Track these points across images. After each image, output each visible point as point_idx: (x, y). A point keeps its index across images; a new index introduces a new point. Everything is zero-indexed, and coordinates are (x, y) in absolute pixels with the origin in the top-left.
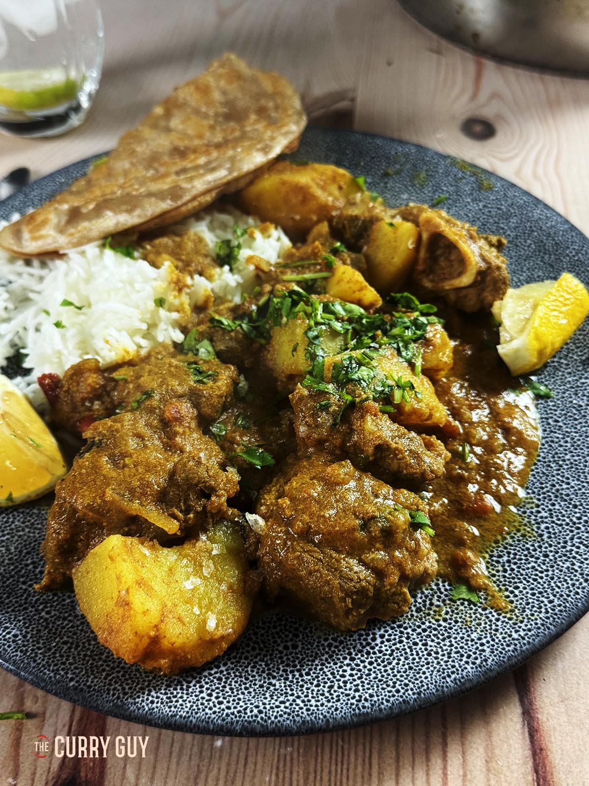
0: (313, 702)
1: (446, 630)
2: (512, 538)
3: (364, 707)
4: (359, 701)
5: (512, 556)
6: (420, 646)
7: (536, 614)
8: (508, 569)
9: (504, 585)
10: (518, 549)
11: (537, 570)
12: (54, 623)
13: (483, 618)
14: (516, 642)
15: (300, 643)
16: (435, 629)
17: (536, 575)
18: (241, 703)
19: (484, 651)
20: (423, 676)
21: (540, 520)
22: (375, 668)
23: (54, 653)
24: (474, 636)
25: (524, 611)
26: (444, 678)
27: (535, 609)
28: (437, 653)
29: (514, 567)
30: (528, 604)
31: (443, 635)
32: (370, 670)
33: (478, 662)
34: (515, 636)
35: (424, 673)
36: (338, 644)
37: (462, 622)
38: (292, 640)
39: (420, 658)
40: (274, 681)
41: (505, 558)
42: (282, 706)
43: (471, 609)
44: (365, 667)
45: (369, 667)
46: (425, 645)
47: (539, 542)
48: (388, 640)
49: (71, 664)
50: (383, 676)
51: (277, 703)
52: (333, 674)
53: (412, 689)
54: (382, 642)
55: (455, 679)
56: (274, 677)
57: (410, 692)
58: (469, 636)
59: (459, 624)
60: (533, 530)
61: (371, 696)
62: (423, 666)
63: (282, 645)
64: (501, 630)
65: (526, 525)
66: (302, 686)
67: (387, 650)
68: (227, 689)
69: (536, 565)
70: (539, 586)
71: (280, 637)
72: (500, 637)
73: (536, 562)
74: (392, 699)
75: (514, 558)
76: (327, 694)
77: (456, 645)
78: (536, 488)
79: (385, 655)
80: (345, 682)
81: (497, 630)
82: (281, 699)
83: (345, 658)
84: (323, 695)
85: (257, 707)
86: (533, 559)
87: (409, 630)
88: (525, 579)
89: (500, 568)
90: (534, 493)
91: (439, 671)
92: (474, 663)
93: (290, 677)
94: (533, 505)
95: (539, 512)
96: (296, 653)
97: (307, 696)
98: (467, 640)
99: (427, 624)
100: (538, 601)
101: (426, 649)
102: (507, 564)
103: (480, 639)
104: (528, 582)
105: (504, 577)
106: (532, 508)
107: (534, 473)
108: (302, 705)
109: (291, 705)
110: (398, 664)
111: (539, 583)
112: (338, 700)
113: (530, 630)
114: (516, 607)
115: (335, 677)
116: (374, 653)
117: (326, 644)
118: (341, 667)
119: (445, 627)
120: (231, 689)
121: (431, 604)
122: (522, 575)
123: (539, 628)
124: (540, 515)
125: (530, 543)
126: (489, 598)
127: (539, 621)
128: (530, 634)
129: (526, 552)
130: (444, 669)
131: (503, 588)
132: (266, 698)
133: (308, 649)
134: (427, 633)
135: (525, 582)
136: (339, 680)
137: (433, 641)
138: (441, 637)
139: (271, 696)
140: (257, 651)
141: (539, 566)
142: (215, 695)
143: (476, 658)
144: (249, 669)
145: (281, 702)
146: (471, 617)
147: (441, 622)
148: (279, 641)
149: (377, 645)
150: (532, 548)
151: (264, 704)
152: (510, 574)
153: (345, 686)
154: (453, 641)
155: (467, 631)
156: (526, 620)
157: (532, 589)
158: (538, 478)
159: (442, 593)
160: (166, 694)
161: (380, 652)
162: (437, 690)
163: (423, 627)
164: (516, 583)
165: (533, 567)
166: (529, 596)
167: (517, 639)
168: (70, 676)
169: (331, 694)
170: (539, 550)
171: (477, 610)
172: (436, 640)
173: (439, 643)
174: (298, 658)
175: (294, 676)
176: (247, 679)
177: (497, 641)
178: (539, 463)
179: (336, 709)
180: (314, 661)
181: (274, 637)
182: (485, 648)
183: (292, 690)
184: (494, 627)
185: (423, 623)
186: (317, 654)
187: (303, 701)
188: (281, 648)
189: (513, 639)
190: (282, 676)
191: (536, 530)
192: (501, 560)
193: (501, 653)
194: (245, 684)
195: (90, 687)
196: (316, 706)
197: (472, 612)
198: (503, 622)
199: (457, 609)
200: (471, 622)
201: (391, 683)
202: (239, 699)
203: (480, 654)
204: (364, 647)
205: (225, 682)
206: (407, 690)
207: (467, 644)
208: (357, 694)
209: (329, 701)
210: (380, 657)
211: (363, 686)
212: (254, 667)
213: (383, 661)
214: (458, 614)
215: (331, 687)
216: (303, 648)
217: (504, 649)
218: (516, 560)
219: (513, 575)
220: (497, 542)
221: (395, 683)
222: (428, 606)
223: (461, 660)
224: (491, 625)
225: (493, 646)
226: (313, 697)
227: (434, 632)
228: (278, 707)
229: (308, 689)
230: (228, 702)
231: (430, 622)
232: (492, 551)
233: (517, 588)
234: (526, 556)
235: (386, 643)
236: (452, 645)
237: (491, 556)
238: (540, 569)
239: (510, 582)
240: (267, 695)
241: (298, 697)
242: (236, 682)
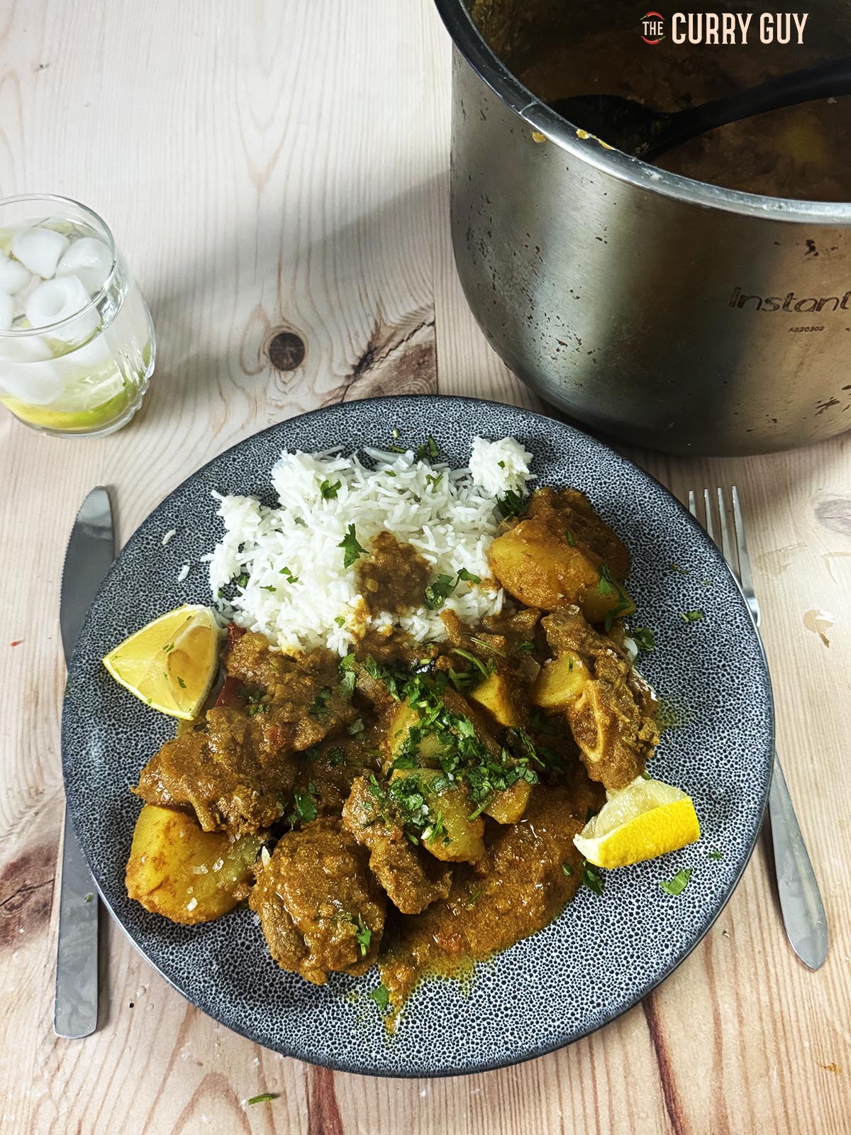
0: (221, 996)
1: (343, 1013)
2: (452, 984)
3: (245, 1023)
4: (246, 1017)
5: (437, 997)
6: (317, 1010)
7: (402, 1051)
8: (425, 1004)
9: (410, 1013)
10: (447, 995)
11: (439, 1021)
12: (125, 823)
13: (372, 1025)
14: (369, 1059)
15: (253, 947)
16: (338, 1007)
17: (435, 1024)
18: (183, 964)
19: (346, 1047)
20: (296, 1032)
21: (483, 986)
22: (278, 1002)
23: (108, 848)
24: (353, 1032)
25: (398, 1043)
26: (305, 1044)
27: (405, 1047)
28: (321, 1024)
29: (430, 1006)
30: (406, 1040)
31: (338, 1014)
32: (273, 1001)
33: (335, 1051)
34: (373, 1054)
35: (299, 1031)
36: (274, 967)
37: (358, 1016)
38: (251, 941)
39: (308, 1019)
40: (214, 962)
41: (432, 995)
42: (203, 984)
43: (373, 1012)
44: (273, 996)
45: (275, 998)
46: (321, 1012)
47: (464, 1002)
48: (304, 990)
49: (112, 862)
50: (275, 1012)
51: (202, 980)
52: (251, 985)
53: (281, 1035)
54: (300, 988)
55: (311, 1051)
56: (217, 960)
57: (278, 1036)
58: (350, 1029)
59: (355, 1016)
60: (470, 990)
61: (256, 1019)
62: (304, 1025)
63: (242, 940)
64: (370, 1043)
65: (470, 982)
66: (226, 979)
67: (297, 996)
68: (184, 947)
69: (443, 1017)
70: (427, 1034)
71: (246, 933)
72: (365, 1047)
73: (445, 1015)
74: (264, 1031)
75: (436, 1000)
76: (234, 997)
77: (337, 1028)
78: (508, 959)
79: (292, 998)
80: (251, 997)
81: (369, 1040)
82: (206, 979)
83: (268, 981)
84: (231, 995)
85: (189, 973)
86: (446, 1012)
87: (323, 994)
88: (426, 1020)
89: (421, 999)
90: (502, 962)
91: (307, 1037)
92: (331, 1050)
93: (227, 967)
94: (492, 972)
95: (489, 979)
96: (245, 953)
97: (222, 988)
98: (346, 1031)
99: (338, 999)
100: (413, 1043)
101: (318, 1016)
102: (428, 1000)
103: (353, 1037)
104: (425, 1024)
105: (416, 1007)
106: (488, 973)
107: (520, 946)
108: (213, 992)
109: (208, 987)
110: (292, 1011)
111: (429, 1032)
112: (235, 1007)
113: (385, 1059)
114: (397, 1035)
115: (249, 989)
116: (288, 992)
117: (268, 961)
118: (260, 985)
119: (345, 1010)
120: (186, 949)
121: (354, 987)
122: (427, 1016)
123: (391, 1062)
124: (487, 982)
125: (458, 998)
126: (391, 1014)
127: (397, 1058)
128: (383, 1061)
129: (448, 1002)
130: (312, 1038)
131: (407, 1015)
132: (199, 971)
133: (254, 956)
134: (331, 1005)
135: (423, 1023)
136: (249, 993)
137: (328, 1013)
138: (335, 1015)
139: (203, 972)
140: (225, 933)
141: (444, 1019)
142: (174, 945)
143: (336, 1048)
144: (209, 942)
145: (205, 981)
146: (366, 1017)
147: (346, 1005)
148: (243, 935)
149: (295, 987)
150: (455, 1002)
151: (194, 974)
152: (421, 1009)
153: (249, 1000)
154: (339, 1024)
155: (353, 1025)
156: (391, 1050)
157: (421, 1032)
158: (518, 953)
159: (368, 985)
160: (148, 923)
161: (292, 994)
162: (294, 1048)
163: (334, 999)
164: (417, 1018)
165: (440, 1017)
166: (414, 1035)
167: (372, 1058)
168: (105, 871)
169: (236, 999)
170: (457, 1008)
171: (375, 1015)
172: (330, 1015)
173: (329, 1018)
174: (243, 957)
175: (229, 968)
176: (201, 948)
177: (360, 1048)
178: (531, 942)
179: (229, 1011)
180: (249, 967)
181: (242, 931)
182: (349, 1046)
183: (218, 977)
184: (370, 1037)
185: (336, 997)
186: (256, 963)
187: (216, 990)
188: (239, 942)
189: (370, 1056)
190: (222, 962)
191: (473, 991)
192: (428, 993)
193: (353, 1058)
194: (197, 951)
195: (110, 887)
196: (221, 1000)
197: (371, 1014)
198: (379, 1038)
199: (365, 1004)
200: (363, 1021)
201: (274, 1021)
202: (184, 959)
203: (341, 1048)
204: (286, 982)
205: (187, 941)
206: (278, 1033)
207: (343, 1034)
208: (249, 1011)
209: (230, 1002)
210: (287, 997)
211: (258, 1009)
212: (213, 943)
213: (286, 1002)
214: (362, 1008)
215: (241, 994)
216: (252, 953)
217: (357, 1057)
218: (436, 1002)
219: (422, 1012)
220: (439, 978)
221: (277, 1022)
222: (351, 987)
223: (327, 1042)
224: (370, 1034)
225: (355, 1049)
226: (224, 992)
227: (335, 1008)
228: (200, 982)
229: (227, 984)
230: (176, 957)
231: (340, 999)
232: (430, 982)
233: (414, 1022)
234: (445, 1004)
235: (301, 991)
236: (334, 1026)
237: (425, 985)
238: (441, 1022)
239: (415, 1014)
240: (201, 970)
241: (217, 985)
242: (193, 946)
